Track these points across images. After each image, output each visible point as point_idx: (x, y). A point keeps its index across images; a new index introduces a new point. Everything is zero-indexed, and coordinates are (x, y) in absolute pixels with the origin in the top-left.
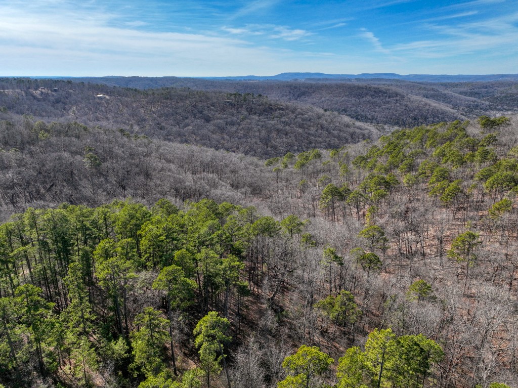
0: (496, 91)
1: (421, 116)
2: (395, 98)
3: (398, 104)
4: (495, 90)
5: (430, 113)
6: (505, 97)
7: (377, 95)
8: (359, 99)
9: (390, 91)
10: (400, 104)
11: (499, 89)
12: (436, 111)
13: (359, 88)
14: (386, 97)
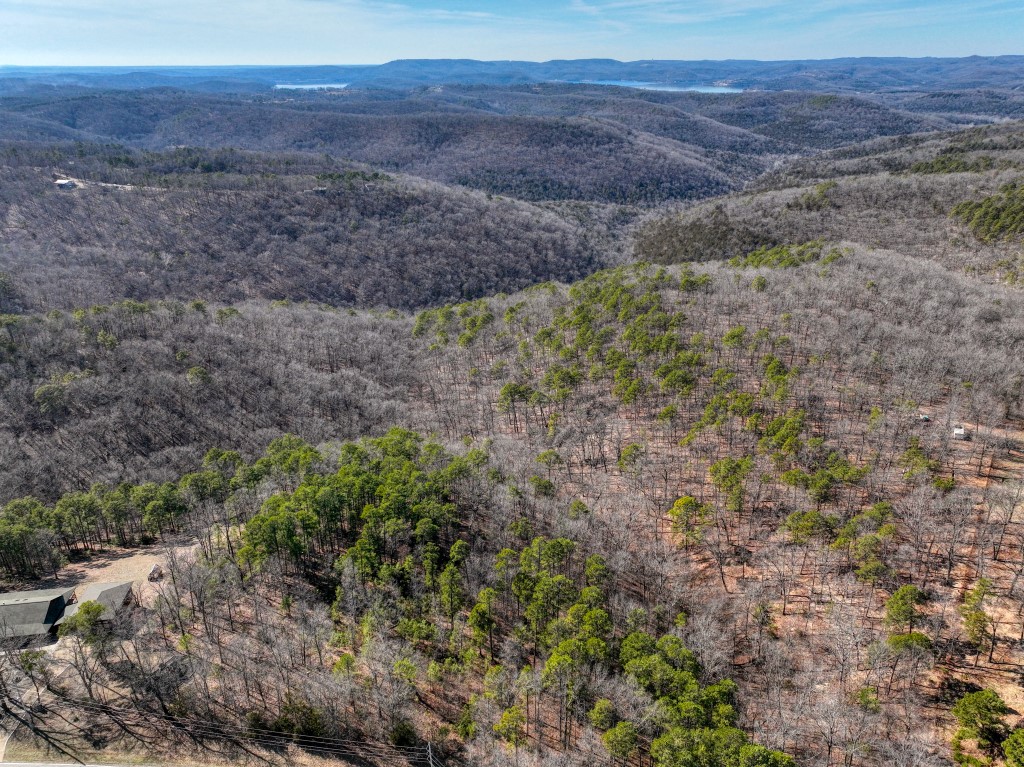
0: (780, 111)
1: (651, 179)
2: (606, 146)
3: (612, 159)
4: (778, 108)
5: (666, 173)
6: (792, 124)
7: (577, 141)
8: (546, 148)
9: (599, 132)
10: (615, 157)
11: (784, 106)
12: (674, 167)
13: (545, 126)
14: (592, 144)
